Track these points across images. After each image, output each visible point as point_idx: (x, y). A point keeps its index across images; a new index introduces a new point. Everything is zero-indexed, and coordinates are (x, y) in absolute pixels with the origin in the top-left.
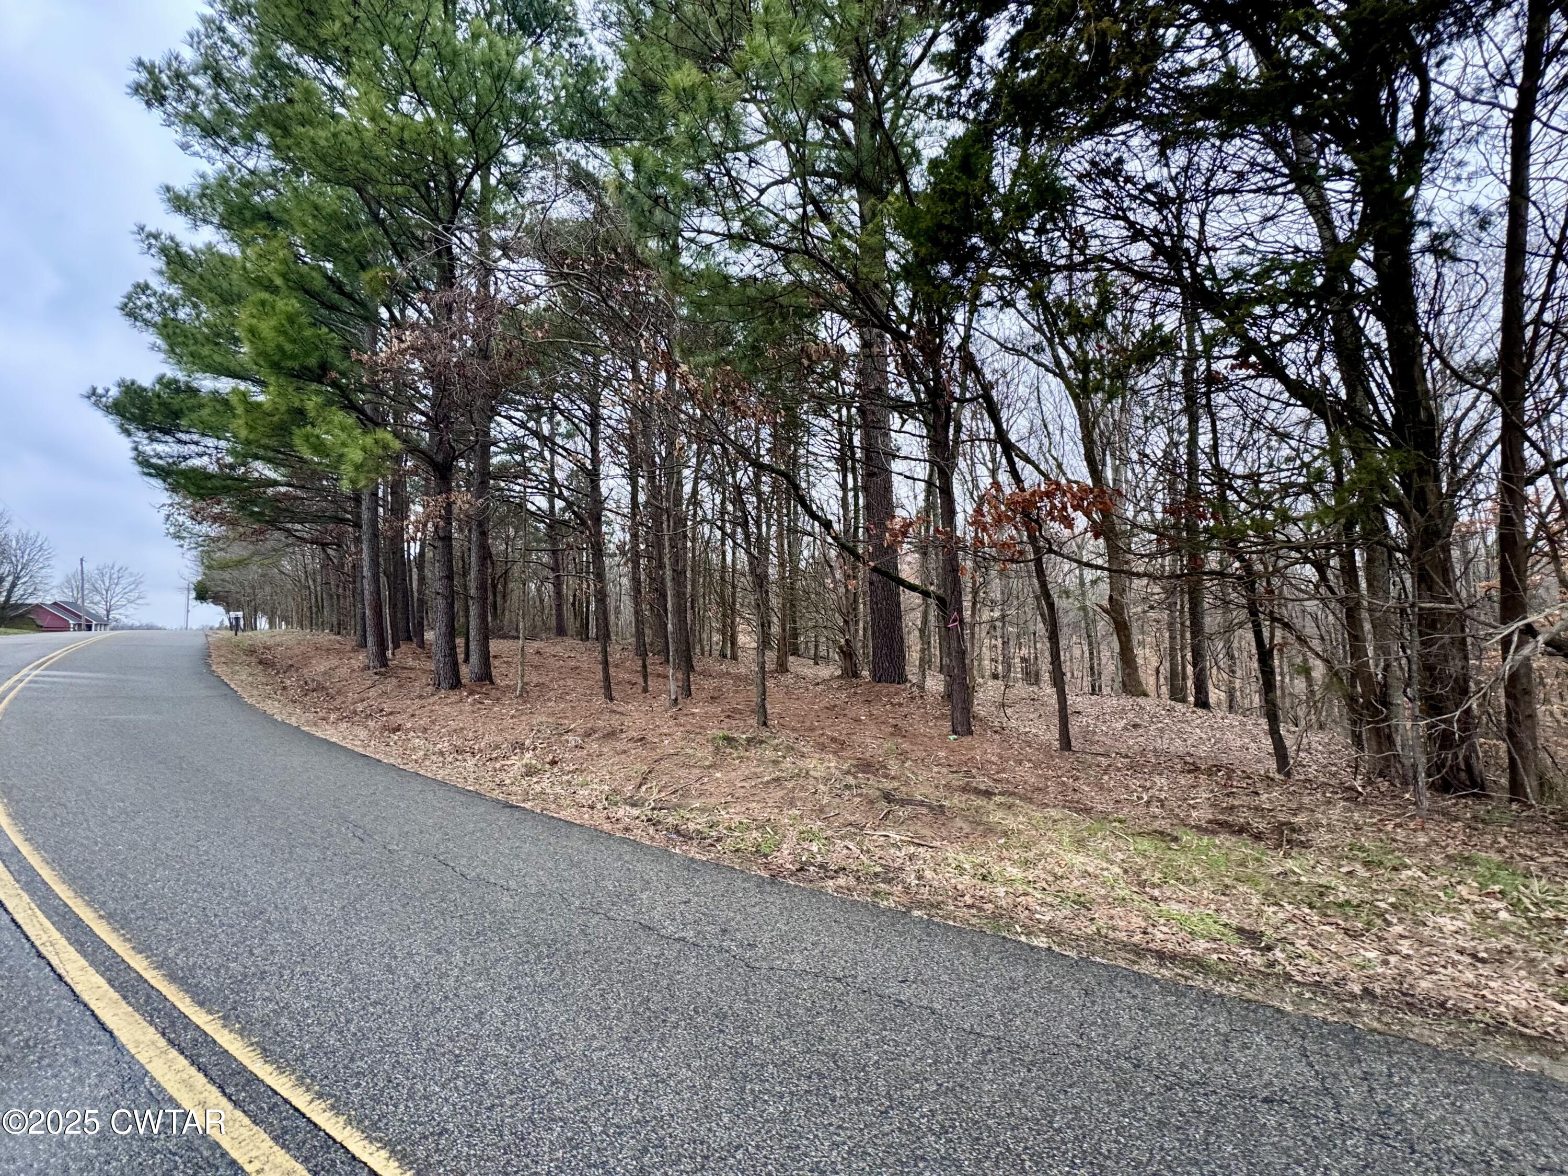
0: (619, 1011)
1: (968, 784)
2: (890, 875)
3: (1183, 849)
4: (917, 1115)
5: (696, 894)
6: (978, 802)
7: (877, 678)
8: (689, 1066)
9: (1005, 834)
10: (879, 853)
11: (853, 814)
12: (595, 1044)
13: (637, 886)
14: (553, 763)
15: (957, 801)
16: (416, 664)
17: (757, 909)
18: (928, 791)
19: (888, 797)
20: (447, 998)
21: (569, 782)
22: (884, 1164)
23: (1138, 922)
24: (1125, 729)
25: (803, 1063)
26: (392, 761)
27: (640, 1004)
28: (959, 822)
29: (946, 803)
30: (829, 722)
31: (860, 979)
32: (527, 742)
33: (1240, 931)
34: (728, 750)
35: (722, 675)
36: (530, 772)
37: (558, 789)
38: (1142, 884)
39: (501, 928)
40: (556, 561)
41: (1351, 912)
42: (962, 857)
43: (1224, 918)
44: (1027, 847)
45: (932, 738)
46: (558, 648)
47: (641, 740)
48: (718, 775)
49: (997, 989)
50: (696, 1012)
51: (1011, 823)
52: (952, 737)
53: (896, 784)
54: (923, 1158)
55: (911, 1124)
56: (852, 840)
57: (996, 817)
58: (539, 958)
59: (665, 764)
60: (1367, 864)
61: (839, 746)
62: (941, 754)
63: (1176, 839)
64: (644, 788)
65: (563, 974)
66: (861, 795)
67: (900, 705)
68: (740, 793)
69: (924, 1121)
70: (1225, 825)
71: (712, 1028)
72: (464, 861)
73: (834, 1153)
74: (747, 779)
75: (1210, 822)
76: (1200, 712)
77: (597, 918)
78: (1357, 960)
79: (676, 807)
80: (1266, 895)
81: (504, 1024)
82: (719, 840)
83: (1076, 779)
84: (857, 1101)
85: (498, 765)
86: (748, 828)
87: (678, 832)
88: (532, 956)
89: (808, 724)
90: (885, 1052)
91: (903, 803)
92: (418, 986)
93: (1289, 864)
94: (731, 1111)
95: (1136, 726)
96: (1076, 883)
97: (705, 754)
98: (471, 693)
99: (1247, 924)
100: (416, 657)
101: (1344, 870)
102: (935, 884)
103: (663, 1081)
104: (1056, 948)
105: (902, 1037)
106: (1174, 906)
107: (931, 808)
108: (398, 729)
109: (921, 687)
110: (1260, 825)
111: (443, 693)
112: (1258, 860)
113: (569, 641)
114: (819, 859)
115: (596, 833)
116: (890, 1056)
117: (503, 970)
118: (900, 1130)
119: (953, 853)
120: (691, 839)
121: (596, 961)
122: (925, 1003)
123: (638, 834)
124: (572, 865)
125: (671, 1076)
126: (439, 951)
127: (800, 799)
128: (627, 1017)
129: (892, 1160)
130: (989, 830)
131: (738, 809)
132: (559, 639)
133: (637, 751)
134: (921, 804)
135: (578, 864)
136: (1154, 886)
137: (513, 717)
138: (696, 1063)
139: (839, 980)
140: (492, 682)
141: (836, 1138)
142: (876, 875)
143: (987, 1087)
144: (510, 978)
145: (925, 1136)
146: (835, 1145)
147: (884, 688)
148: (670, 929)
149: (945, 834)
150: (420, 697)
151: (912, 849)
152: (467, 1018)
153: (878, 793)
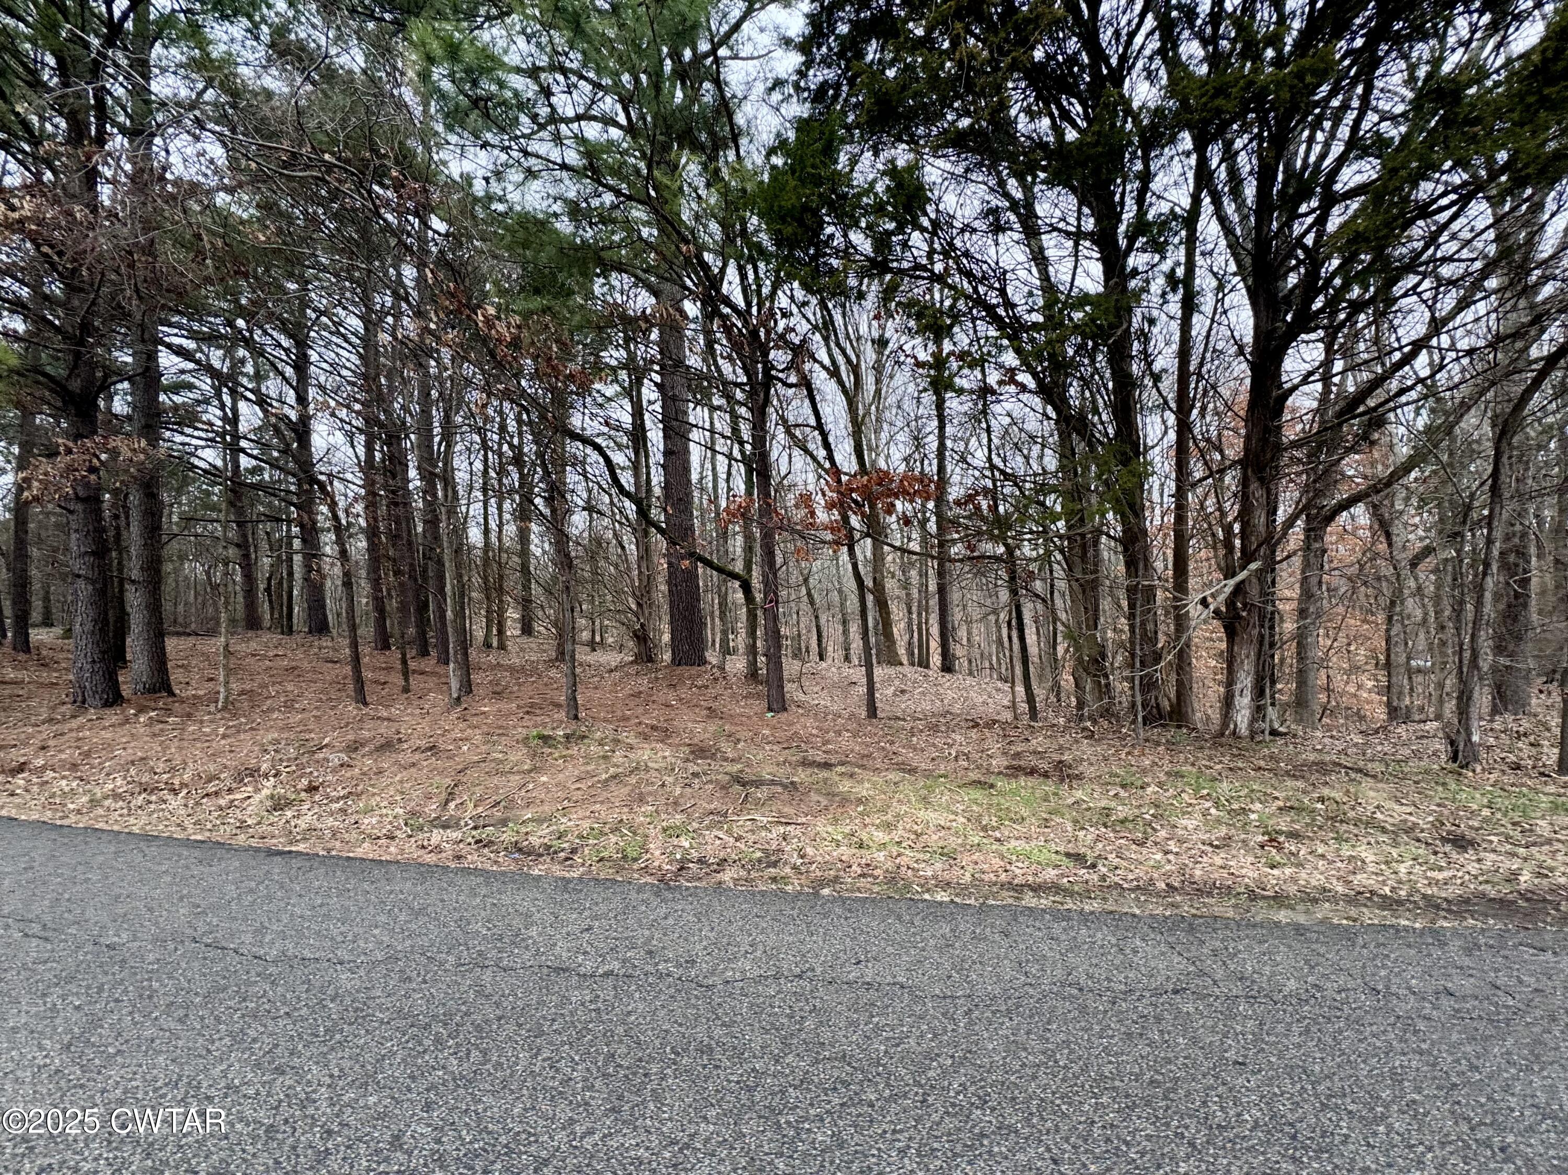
0: (585, 1080)
1: (804, 758)
2: (772, 859)
3: (1000, 793)
4: (952, 1094)
5: (596, 918)
6: (825, 774)
7: (677, 661)
8: (705, 1118)
9: (860, 801)
10: (752, 838)
11: (711, 802)
12: (579, 1129)
13: (517, 922)
14: (312, 789)
15: (802, 776)
16: (23, 675)
17: (671, 921)
18: (774, 769)
19: (738, 780)
20: (330, 1132)
21: (343, 811)
22: (955, 1155)
23: (997, 862)
24: (895, 695)
25: (821, 1074)
26: (35, 816)
27: (606, 1064)
28: (814, 797)
29: (796, 779)
30: (640, 710)
31: (819, 970)
32: (264, 767)
33: (1068, 855)
34: (547, 750)
35: (493, 667)
36: (278, 805)
37: (330, 822)
38: (984, 829)
39: (361, 1016)
40: (245, 536)
41: (1131, 826)
42: (830, 829)
43: (1054, 847)
44: (883, 811)
45: (749, 717)
46: (253, 645)
47: (431, 749)
48: (544, 779)
49: (939, 950)
50: (678, 1054)
51: (864, 790)
52: (770, 715)
53: (739, 766)
54: (983, 1135)
55: (953, 1105)
56: (721, 828)
57: (845, 786)
58: (438, 1041)
59: (473, 774)
60: (1123, 786)
61: (664, 733)
62: (766, 732)
63: (992, 786)
64: (452, 805)
65: (484, 1053)
66: (711, 782)
67: (707, 687)
68: (577, 795)
69: (961, 1097)
70: (1019, 768)
71: (704, 1067)
72: (248, 938)
73: (906, 1161)
74: (579, 779)
75: (1007, 768)
76: (948, 676)
77: (489, 972)
78: (1152, 863)
79: (504, 822)
80: (1075, 821)
81: (438, 1141)
82: (574, 851)
83: (892, 743)
84: (893, 1098)
85: (222, 802)
86: (602, 833)
87: (520, 850)
88: (427, 1042)
89: (619, 713)
90: (887, 1039)
91: (758, 783)
92: (271, 1129)
93: (1079, 794)
94: (782, 1155)
95: (903, 692)
96: (935, 837)
97: (518, 755)
98: (141, 710)
99: (1071, 848)
100: (19, 666)
101: (1111, 793)
102: (819, 859)
103: (687, 1146)
104: (957, 900)
105: (892, 1019)
106: (1014, 843)
107: (785, 787)
108: (21, 768)
109: (722, 668)
110: (1044, 765)
111: (92, 714)
112: (1055, 794)
113: (266, 637)
114: (695, 854)
115: (424, 871)
116: (893, 1042)
117: (394, 1070)
118: (947, 1113)
119: (822, 826)
120: (541, 855)
121: (520, 1025)
122: (889, 979)
123: (473, 859)
124: (417, 914)
125: (692, 1136)
126: (280, 1071)
127: (650, 793)
128: (598, 1084)
129: (959, 1148)
130: (845, 801)
131: (581, 813)
132: (250, 634)
133: (428, 762)
134: (772, 783)
135: (422, 911)
136: (994, 829)
137: (224, 737)
138: (712, 1113)
139: (800, 977)
140: (171, 694)
141: (898, 1145)
142: (760, 861)
143: (991, 1047)
144: (413, 1078)
145: (971, 1113)
146: (902, 1152)
147: (686, 671)
148: (588, 966)
149: (805, 809)
150: (50, 720)
151: (782, 829)
152: (378, 1152)
153: (728, 778)
